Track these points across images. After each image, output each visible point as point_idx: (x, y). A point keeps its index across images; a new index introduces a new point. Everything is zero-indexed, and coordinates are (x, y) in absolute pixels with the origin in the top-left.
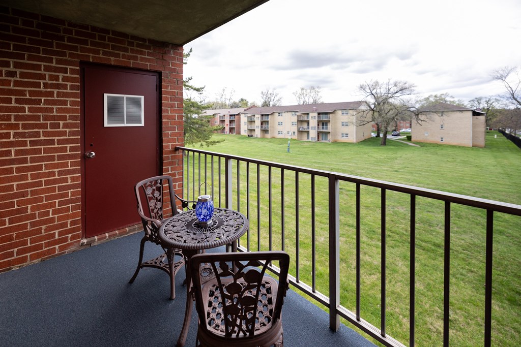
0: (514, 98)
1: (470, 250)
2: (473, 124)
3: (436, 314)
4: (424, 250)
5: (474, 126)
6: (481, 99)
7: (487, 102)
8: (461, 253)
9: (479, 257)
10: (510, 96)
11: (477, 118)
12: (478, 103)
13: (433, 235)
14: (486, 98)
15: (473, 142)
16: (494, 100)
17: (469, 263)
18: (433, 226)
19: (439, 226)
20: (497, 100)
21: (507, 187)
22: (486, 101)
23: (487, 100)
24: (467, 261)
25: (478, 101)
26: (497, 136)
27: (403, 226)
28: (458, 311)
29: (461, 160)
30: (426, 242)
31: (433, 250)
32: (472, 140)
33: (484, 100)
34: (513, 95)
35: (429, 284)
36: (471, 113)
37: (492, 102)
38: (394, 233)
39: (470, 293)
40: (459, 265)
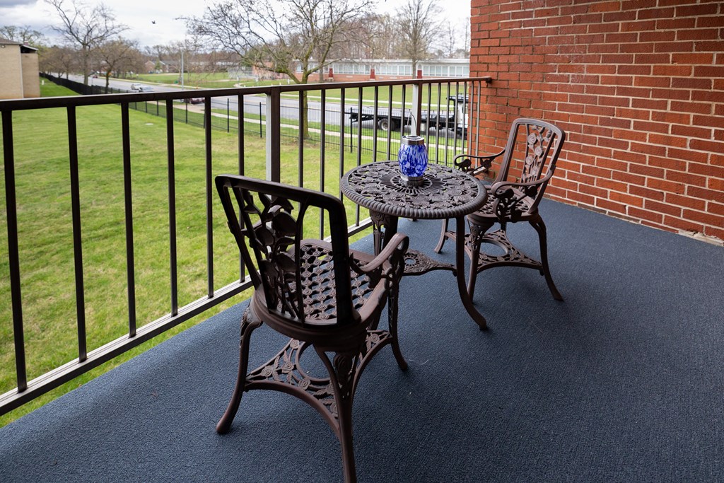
0: (71, 32)
1: (147, 209)
2: (23, 65)
3: (187, 281)
4: (106, 237)
5: (24, 67)
6: (13, 29)
7: (23, 35)
8: (144, 216)
9: (160, 210)
10: (66, 28)
11: (26, 57)
12: (10, 34)
13: (98, 216)
14: (21, 28)
15: (24, 91)
16: (32, 33)
17: (160, 220)
18: (88, 208)
19: (93, 203)
20: (37, 34)
21: (113, 136)
22: (21, 33)
23: (24, 31)
24: (156, 220)
25: (9, 32)
26: (45, 82)
27: (47, 228)
28: (197, 263)
29: (29, 118)
30: (100, 228)
31: (116, 231)
32: (24, 87)
33: (18, 32)
34: (70, 27)
35: (152, 264)
36: (19, 49)
37: (29, 34)
38: (43, 245)
39: (187, 242)
40: (154, 227)
